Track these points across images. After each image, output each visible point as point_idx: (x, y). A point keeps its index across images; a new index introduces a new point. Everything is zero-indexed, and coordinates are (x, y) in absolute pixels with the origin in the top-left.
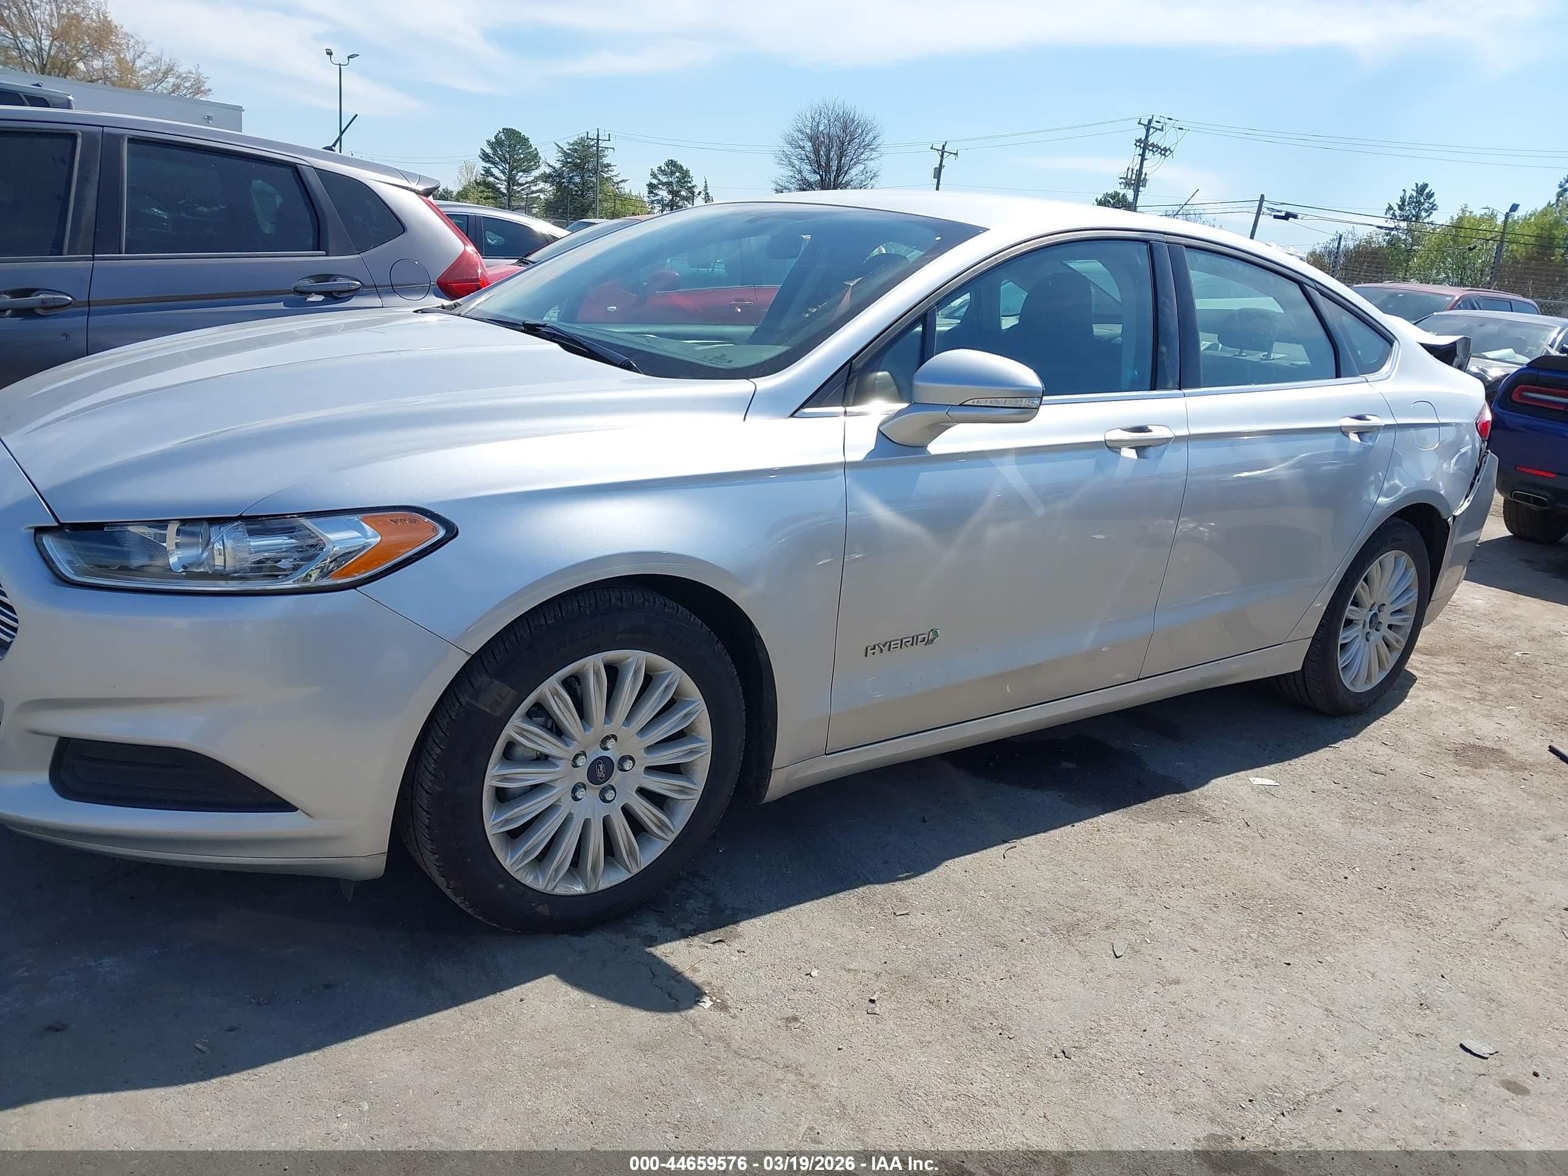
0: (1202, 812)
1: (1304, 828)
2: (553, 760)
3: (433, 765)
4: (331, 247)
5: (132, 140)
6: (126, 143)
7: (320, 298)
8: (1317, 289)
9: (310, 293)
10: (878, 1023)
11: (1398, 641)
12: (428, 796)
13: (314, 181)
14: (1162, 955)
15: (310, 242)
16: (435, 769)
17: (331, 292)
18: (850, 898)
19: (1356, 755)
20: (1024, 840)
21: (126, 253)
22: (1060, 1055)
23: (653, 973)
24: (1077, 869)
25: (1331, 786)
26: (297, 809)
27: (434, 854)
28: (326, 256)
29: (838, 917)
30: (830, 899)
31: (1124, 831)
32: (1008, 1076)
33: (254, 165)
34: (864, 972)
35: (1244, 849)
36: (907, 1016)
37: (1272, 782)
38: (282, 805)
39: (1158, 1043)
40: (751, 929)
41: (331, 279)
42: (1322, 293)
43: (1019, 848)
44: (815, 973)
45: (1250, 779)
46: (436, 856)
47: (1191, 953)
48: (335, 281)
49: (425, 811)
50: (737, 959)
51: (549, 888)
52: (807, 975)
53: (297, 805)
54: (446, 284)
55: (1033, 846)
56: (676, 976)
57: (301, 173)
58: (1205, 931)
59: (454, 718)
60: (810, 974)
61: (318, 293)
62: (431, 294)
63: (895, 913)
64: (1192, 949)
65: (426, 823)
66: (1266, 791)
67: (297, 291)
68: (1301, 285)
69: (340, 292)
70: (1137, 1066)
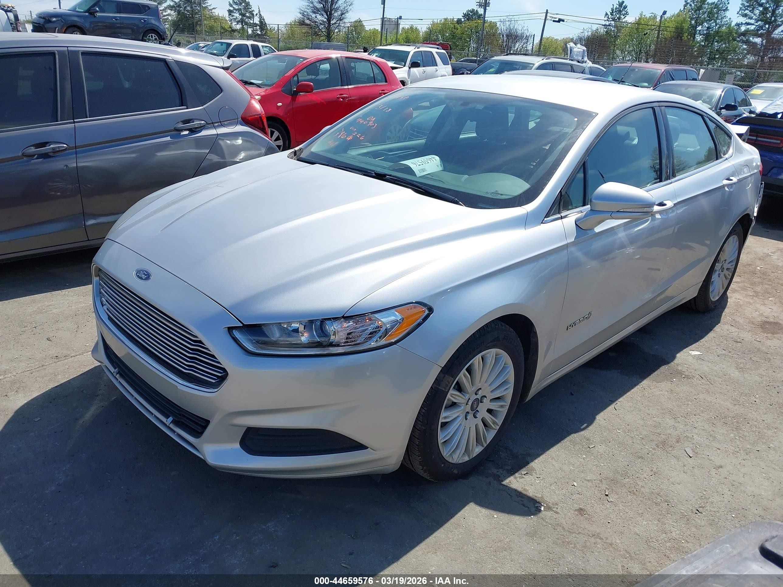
0: (680, 374)
1: (725, 376)
2: (459, 404)
3: (421, 417)
4: (189, 105)
5: (84, 53)
6: (81, 55)
7: (186, 132)
8: (708, 117)
9: (182, 130)
10: (616, 506)
11: (729, 275)
12: (419, 431)
13: (175, 68)
14: (708, 454)
15: (178, 102)
16: (422, 419)
17: (191, 128)
18: (567, 442)
19: (724, 333)
20: (619, 400)
21: (89, 118)
22: (697, 512)
23: (509, 495)
24: (648, 411)
25: (723, 352)
26: (368, 448)
27: (419, 456)
28: (187, 109)
29: (567, 452)
30: (559, 445)
31: (655, 388)
32: (683, 526)
33: (145, 62)
34: (594, 480)
35: (708, 391)
36: (625, 501)
37: (699, 353)
38: (360, 447)
39: (732, 500)
40: (536, 464)
41: (191, 121)
42: (711, 120)
43: (619, 403)
44: (575, 484)
45: (690, 352)
46: (420, 457)
47: (718, 450)
48: (194, 122)
49: (417, 438)
50: (538, 481)
51: (457, 461)
52: (572, 485)
53: (367, 445)
54: (245, 118)
55: (624, 402)
56: (519, 495)
57: (169, 64)
58: (717, 438)
59: (430, 395)
60: (574, 485)
61: (186, 130)
62: (239, 125)
63: (589, 447)
64: (718, 449)
65: (417, 444)
66: (698, 358)
67: (176, 130)
68: (702, 116)
69: (196, 128)
70: (730, 513)
